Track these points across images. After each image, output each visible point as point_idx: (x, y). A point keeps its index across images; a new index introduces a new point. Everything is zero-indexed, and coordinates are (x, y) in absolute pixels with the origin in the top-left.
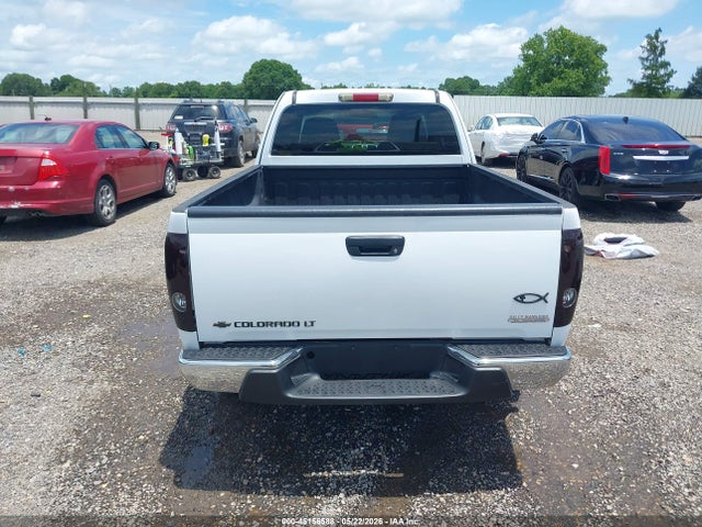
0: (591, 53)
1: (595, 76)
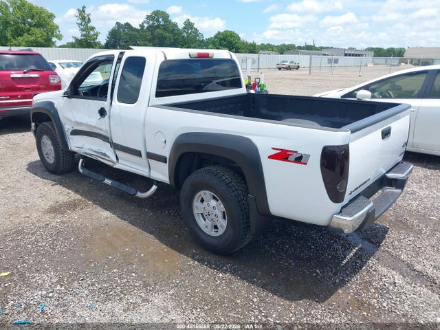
0: (46, 18)
1: (52, 33)
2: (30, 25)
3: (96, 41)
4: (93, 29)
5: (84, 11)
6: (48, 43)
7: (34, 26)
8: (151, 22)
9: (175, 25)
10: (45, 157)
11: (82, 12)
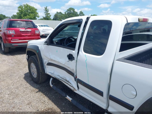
0: (34, 10)
1: (36, 15)
2: (29, 13)
3: (50, 18)
4: (49, 14)
5: (47, 8)
6: (35, 18)
7: (30, 13)
8: (69, 12)
9: (77, 13)
10: (32, 73)
11: (46, 8)
